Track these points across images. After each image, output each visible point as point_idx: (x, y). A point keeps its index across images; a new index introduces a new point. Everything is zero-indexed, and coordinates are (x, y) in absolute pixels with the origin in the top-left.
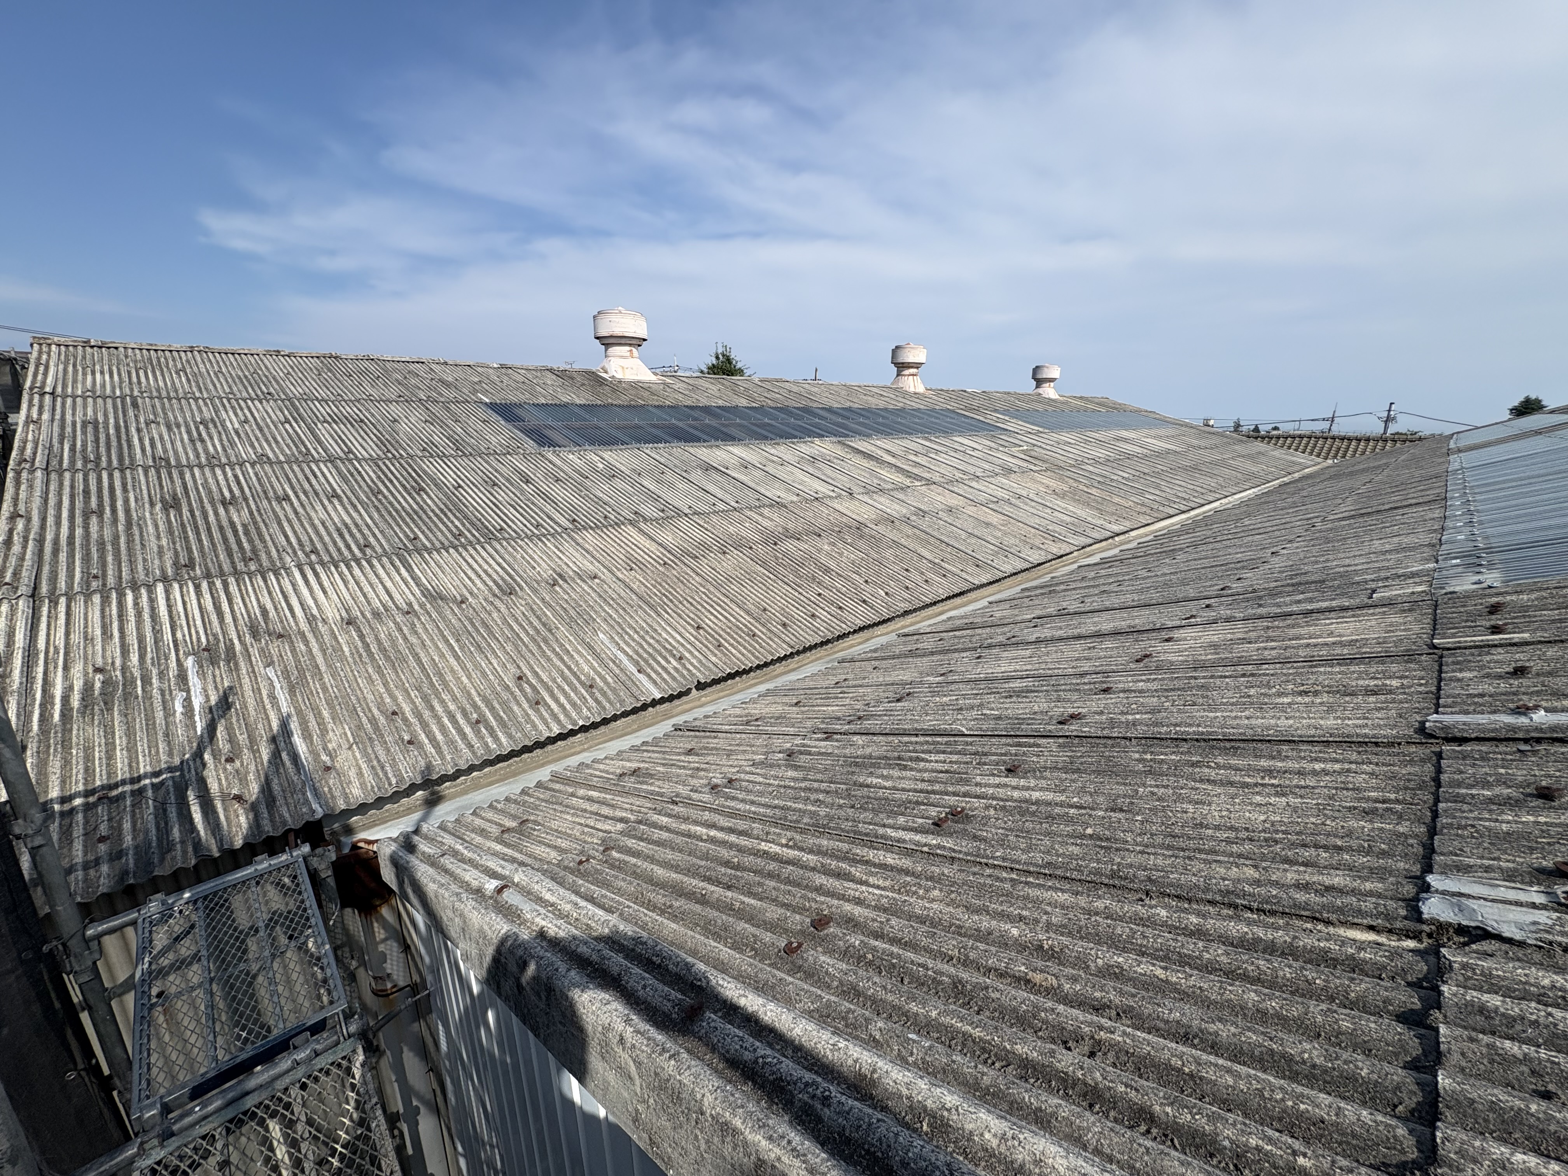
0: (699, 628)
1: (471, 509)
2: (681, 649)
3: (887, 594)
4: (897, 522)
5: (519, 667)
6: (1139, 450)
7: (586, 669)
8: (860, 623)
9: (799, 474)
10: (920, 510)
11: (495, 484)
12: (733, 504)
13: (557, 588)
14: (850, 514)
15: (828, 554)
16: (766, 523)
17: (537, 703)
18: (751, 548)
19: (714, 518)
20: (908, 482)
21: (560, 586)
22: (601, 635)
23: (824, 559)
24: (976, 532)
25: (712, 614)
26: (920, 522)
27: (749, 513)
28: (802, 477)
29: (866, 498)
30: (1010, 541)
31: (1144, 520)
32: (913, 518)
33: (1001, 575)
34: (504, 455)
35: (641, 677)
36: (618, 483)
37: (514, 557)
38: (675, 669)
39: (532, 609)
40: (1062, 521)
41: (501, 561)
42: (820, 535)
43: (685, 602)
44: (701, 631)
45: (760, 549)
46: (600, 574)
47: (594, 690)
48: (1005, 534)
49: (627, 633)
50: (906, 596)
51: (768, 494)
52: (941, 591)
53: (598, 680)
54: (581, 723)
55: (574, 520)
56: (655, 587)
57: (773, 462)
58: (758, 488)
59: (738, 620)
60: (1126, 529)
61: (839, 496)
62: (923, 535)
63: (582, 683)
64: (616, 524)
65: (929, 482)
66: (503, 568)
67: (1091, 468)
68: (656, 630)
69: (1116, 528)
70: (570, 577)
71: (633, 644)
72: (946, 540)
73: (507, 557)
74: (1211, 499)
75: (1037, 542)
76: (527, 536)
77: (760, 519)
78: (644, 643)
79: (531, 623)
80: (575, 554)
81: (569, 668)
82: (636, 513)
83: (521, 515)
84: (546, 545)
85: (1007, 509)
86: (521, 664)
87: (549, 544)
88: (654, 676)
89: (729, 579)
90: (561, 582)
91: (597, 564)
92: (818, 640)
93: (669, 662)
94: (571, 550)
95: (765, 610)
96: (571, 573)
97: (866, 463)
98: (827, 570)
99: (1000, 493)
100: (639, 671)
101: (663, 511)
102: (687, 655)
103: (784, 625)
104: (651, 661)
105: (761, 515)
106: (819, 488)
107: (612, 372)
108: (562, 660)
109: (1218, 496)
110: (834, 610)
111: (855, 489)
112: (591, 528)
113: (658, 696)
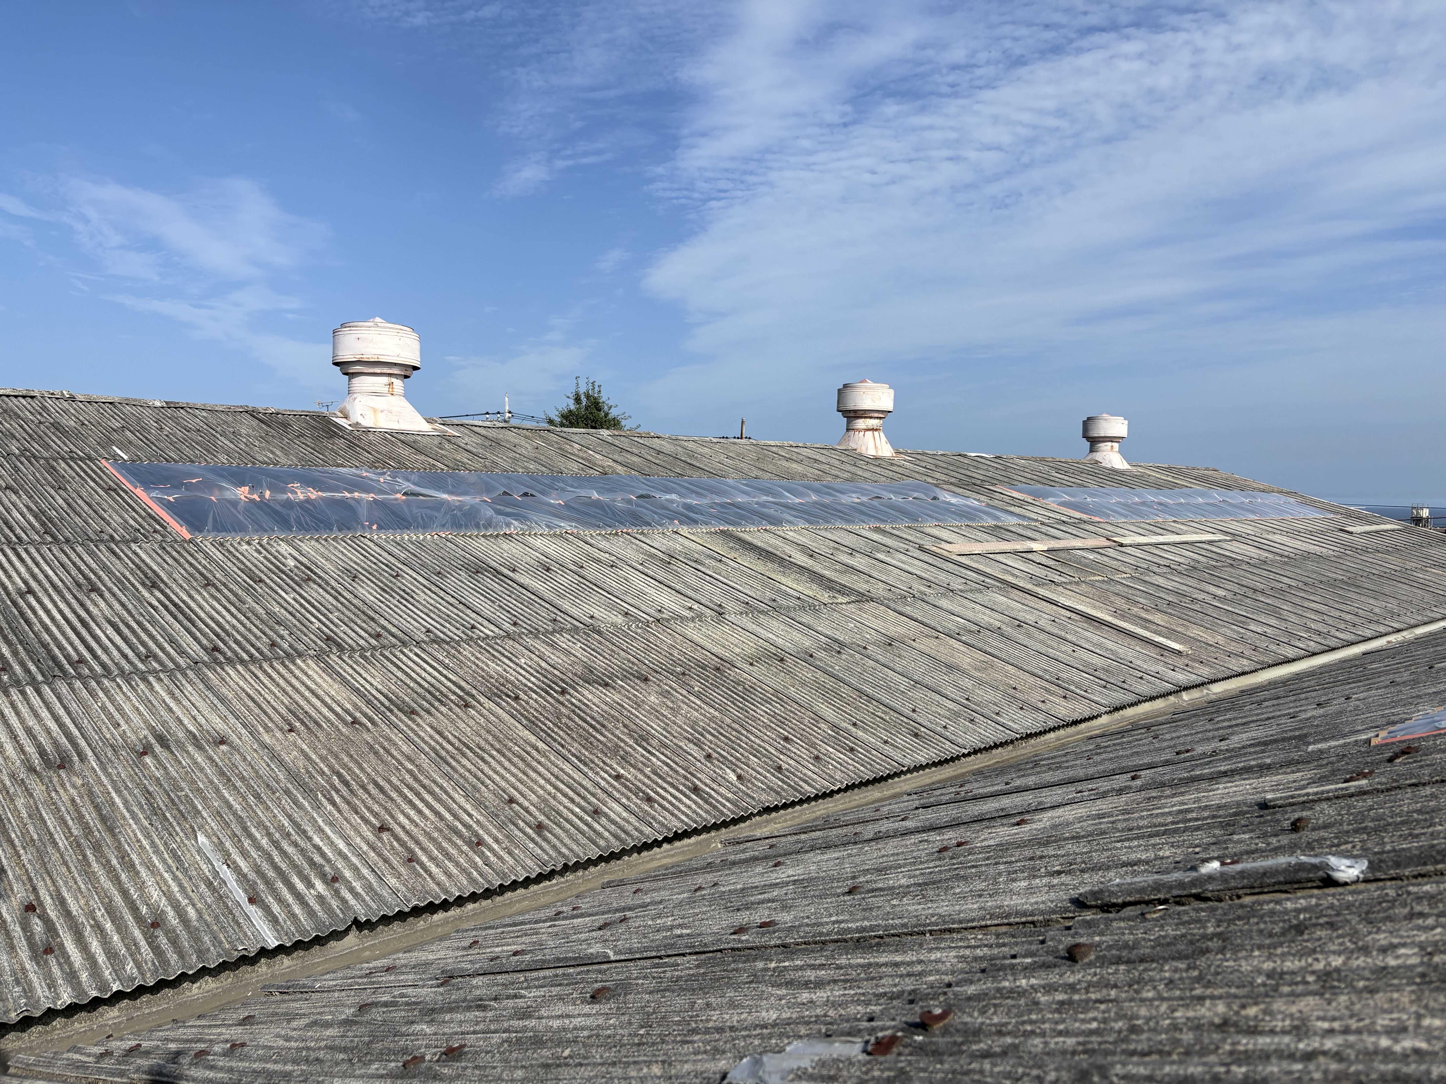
0: (383, 828)
1: (38, 627)
2: (340, 864)
3: (739, 777)
4: (789, 660)
5: (35, 890)
6: (1253, 552)
7: (155, 894)
8: (677, 826)
9: (637, 581)
10: (836, 641)
11: (94, 589)
12: (507, 626)
13: (148, 760)
14: (708, 645)
15: (655, 712)
16: (555, 658)
17: (48, 950)
18: (517, 698)
19: (467, 651)
20: (825, 596)
21: (155, 757)
22: (201, 838)
23: (642, 718)
24: (927, 680)
25: (414, 806)
26: (830, 660)
27: (530, 641)
28: (642, 586)
29: (746, 621)
30: (983, 695)
31: (1235, 665)
32: (822, 654)
33: (956, 750)
34: (127, 542)
35: (252, 910)
36: (313, 592)
37: (86, 708)
38: (320, 898)
39: (91, 793)
40: (1087, 664)
41: (61, 712)
42: (646, 680)
43: (371, 787)
44: (385, 836)
45: (534, 701)
46: (234, 738)
47: (159, 932)
48: (981, 682)
49: (250, 836)
50: (774, 781)
51: (575, 611)
52: (838, 775)
53: (170, 913)
54: (115, 987)
55: (216, 649)
56: (323, 759)
57: (598, 561)
58: (559, 602)
59: (456, 816)
60: (1200, 680)
61: (700, 616)
62: (830, 682)
63: (139, 919)
64: (288, 655)
65: (863, 598)
66: (61, 725)
67: (1160, 581)
68: (304, 832)
69: (1182, 678)
70: (178, 742)
71: (254, 854)
72: (870, 691)
73: (74, 706)
74: (1368, 633)
75: (1035, 698)
76: (122, 672)
77: (547, 651)
78: (275, 853)
79: (81, 817)
80: (200, 704)
81: (125, 893)
82: (329, 638)
83: (125, 639)
84: (151, 688)
85: (994, 643)
86: (40, 885)
87: (157, 687)
88: (276, 908)
89: (464, 747)
90: (158, 749)
91: (232, 720)
92: (594, 853)
93: (310, 885)
94: (195, 698)
95: (511, 801)
96: (181, 735)
97: (760, 566)
98: (643, 738)
99: (987, 618)
100: (251, 901)
101: (378, 636)
102: (348, 874)
103: (539, 827)
104: (279, 885)
105: (553, 645)
106: (667, 603)
107: (356, 417)
108: (116, 880)
109: (1382, 629)
110: (636, 802)
111: (730, 606)
112: (242, 661)
113: (273, 943)
